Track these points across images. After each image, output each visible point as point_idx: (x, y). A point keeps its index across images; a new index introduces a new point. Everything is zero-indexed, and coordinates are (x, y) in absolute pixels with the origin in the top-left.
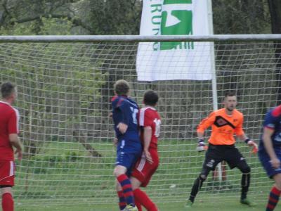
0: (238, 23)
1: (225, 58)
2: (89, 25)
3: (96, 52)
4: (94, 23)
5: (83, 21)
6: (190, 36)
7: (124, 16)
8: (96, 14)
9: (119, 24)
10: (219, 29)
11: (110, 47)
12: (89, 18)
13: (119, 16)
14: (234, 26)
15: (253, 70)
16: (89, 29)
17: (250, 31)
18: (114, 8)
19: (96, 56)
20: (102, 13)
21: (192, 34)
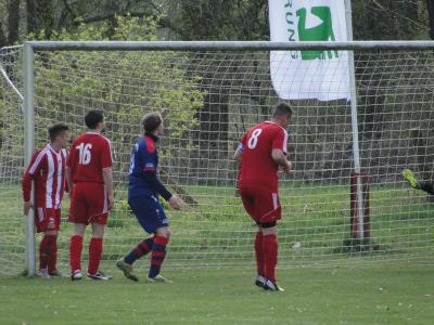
0: (383, 24)
2: (181, 26)
4: (186, 23)
5: (172, 21)
6: (329, 42)
7: (228, 14)
8: (190, 11)
9: (221, 26)
12: (181, 17)
13: (221, 14)
16: (181, 32)
20: (198, 10)
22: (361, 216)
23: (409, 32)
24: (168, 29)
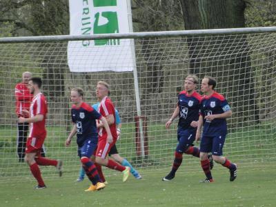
0: (159, 21)
1: (148, 51)
2: (32, 26)
3: (38, 50)
4: (35, 25)
5: (26, 24)
6: (115, 34)
7: (62, 18)
8: (37, 17)
9: (57, 25)
10: (143, 27)
11: (49, 45)
12: (32, 21)
13: (57, 18)
14: (155, 23)
15: (172, 60)
16: (32, 30)
17: (169, 28)
18: (52, 11)
19: (38, 53)
20: (42, 16)
21: (118, 32)
22: (142, 142)
23: (176, 26)
24: (23, 29)
